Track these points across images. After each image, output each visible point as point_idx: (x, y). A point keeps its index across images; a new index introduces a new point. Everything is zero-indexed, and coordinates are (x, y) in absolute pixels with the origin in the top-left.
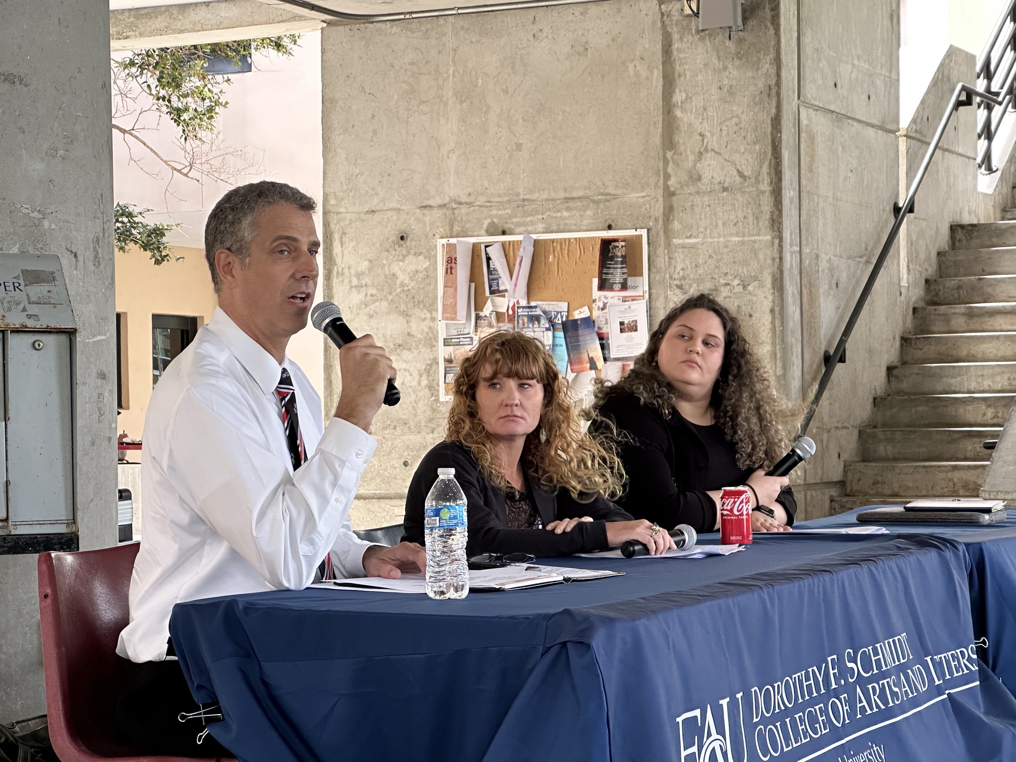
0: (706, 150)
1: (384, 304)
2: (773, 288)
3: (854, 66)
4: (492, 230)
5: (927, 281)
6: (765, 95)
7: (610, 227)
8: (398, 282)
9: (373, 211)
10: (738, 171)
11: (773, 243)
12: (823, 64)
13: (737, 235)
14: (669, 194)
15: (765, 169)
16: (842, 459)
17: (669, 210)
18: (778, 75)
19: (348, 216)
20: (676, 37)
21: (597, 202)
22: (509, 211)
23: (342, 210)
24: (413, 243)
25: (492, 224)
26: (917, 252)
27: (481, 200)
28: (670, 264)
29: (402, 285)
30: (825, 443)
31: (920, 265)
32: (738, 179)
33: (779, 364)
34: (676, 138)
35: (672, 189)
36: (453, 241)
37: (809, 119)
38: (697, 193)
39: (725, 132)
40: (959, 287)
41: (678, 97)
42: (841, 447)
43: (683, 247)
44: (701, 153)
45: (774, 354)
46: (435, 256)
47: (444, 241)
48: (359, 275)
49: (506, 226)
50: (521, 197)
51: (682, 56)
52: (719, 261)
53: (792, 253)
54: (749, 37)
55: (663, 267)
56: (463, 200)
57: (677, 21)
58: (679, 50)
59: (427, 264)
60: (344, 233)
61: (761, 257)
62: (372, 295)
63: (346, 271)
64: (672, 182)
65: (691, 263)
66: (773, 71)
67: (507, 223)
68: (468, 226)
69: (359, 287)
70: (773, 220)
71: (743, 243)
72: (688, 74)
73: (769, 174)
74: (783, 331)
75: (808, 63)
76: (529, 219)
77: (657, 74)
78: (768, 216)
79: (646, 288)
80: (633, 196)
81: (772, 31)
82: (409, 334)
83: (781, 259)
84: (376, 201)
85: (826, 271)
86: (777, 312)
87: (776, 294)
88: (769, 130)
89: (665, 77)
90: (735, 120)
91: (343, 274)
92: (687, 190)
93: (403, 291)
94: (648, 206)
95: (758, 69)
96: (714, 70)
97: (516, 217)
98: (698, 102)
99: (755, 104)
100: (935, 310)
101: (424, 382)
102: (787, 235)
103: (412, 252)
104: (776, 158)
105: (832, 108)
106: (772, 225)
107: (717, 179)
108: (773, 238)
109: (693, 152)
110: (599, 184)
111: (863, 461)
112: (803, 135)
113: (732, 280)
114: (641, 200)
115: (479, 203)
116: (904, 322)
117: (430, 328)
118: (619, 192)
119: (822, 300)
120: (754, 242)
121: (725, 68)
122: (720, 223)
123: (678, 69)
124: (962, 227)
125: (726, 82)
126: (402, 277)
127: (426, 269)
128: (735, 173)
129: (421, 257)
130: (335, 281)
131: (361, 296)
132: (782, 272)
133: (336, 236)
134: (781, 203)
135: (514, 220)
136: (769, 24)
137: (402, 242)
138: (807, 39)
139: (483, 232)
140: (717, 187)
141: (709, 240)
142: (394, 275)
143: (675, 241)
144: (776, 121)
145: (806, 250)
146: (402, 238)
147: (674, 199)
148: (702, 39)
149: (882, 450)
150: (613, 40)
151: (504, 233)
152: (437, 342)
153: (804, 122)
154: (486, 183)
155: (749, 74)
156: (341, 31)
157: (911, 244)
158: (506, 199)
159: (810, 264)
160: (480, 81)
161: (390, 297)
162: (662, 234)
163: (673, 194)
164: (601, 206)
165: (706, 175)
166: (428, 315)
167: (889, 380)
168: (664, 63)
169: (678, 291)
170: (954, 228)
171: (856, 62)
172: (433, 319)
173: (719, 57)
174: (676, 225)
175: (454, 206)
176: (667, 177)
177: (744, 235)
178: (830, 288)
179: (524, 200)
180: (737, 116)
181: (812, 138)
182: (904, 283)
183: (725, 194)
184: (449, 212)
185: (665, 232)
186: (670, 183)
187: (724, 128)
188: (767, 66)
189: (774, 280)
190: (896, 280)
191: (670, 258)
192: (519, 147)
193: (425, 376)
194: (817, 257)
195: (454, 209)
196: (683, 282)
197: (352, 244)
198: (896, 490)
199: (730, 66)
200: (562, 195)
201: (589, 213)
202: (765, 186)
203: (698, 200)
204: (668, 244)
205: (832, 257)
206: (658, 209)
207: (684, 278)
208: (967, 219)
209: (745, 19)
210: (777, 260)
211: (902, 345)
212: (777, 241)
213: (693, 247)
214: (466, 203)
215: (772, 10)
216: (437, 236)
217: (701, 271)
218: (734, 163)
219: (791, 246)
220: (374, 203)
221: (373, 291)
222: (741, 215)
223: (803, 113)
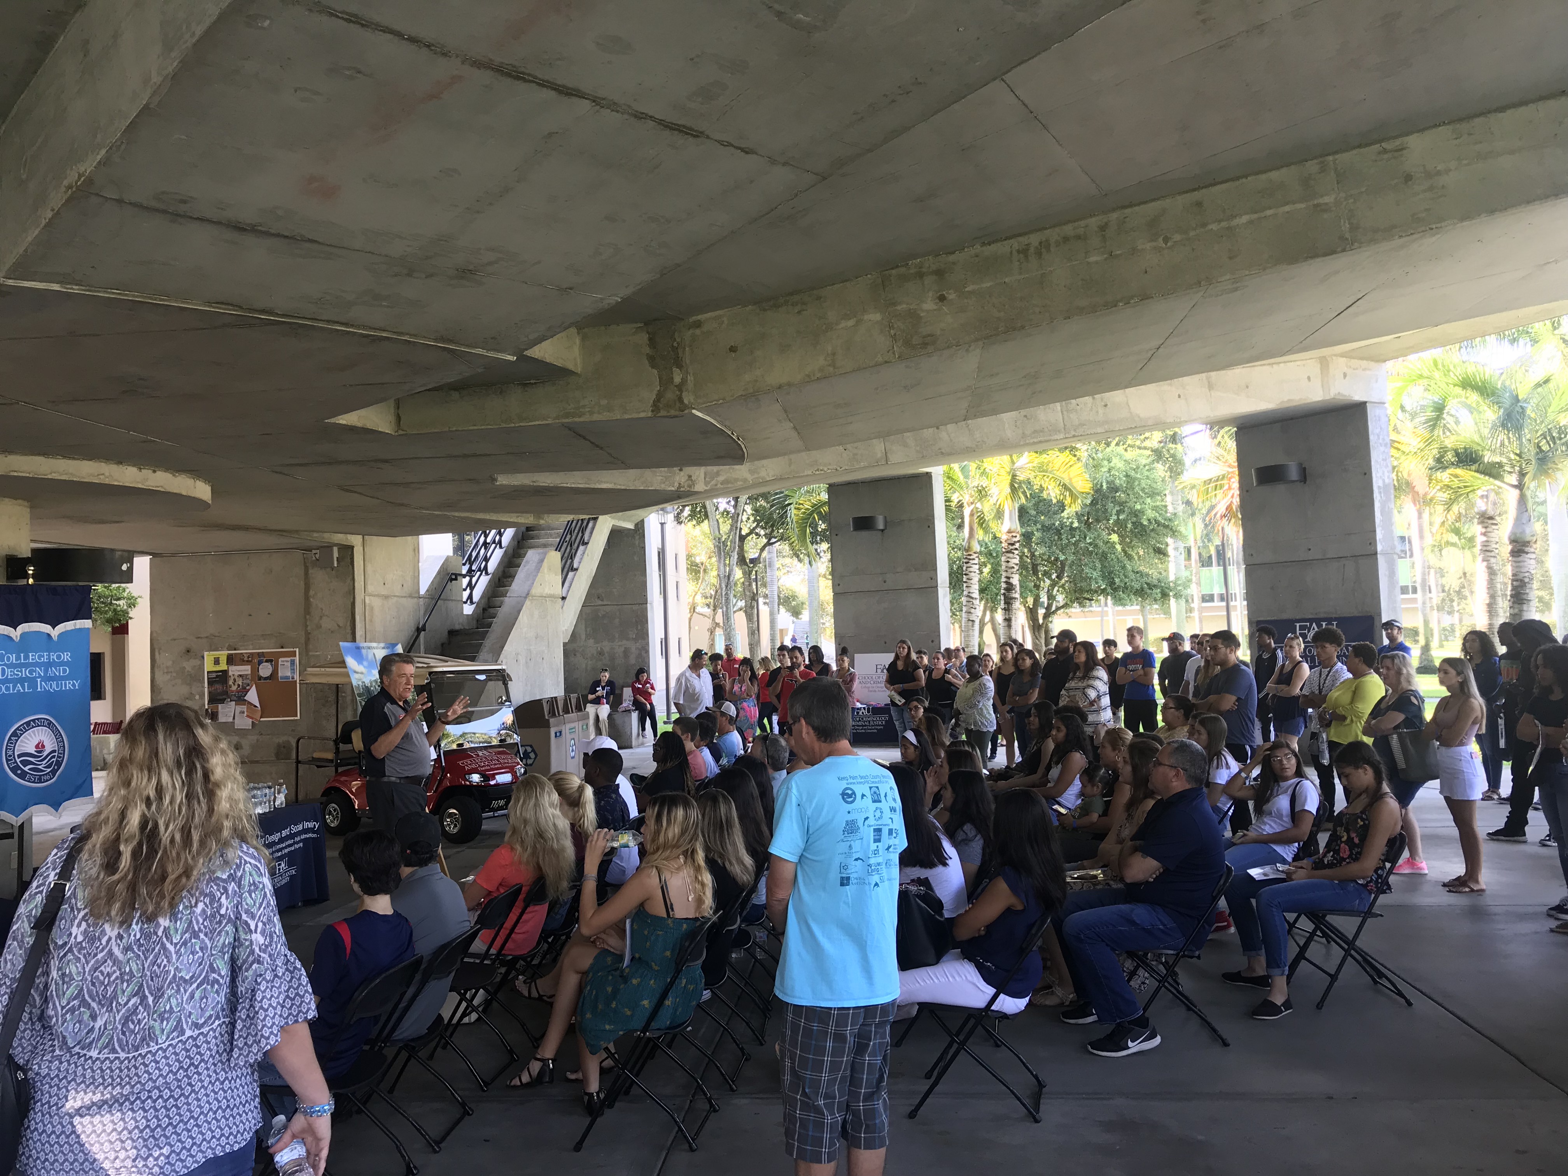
1: (179, 681)
3: (394, 574)
6: (348, 594)
7: (282, 648)
8: (186, 671)
9: (175, 639)
12: (378, 576)
13: (337, 651)
14: (308, 634)
15: (349, 623)
17: (308, 641)
18: (354, 585)
19: (162, 641)
20: (311, 568)
21: (276, 637)
22: (237, 640)
23: (159, 638)
24: (193, 654)
25: (229, 645)
27: (224, 635)
28: (308, 663)
29: (188, 672)
34: (310, 610)
35: (309, 631)
36: (211, 653)
37: (370, 600)
38: (320, 633)
39: (332, 608)
41: (312, 593)
43: (314, 656)
44: (321, 617)
46: (203, 659)
47: (207, 653)
48: (167, 667)
50: (243, 634)
51: (313, 576)
54: (342, 569)
56: (217, 634)
57: (311, 562)
58: (313, 573)
59: (199, 663)
60: (160, 649)
62: (173, 677)
63: (161, 666)
64: (309, 628)
66: (352, 584)
68: (219, 646)
69: (169, 673)
72: (315, 584)
73: (351, 626)
75: (369, 577)
76: (246, 643)
77: (302, 583)
80: (293, 634)
81: (352, 567)
82: (191, 693)
88: (351, 608)
89: (305, 584)
90: (336, 603)
91: (159, 667)
92: (315, 632)
93: (188, 674)
94: (298, 639)
95: (345, 583)
96: (328, 582)
97: (240, 642)
98: (320, 595)
99: (345, 597)
103: (192, 657)
104: (353, 619)
105: (383, 594)
109: (318, 616)
110: (277, 629)
112: (367, 608)
114: (296, 636)
115: (223, 637)
117: (201, 690)
118: (286, 632)
121: (332, 582)
122: (330, 646)
123: (311, 581)
124: (455, 631)
125: (332, 587)
126: (188, 668)
127: (199, 665)
128: (337, 625)
129: (196, 660)
130: (156, 670)
131: (169, 677)
133: (157, 651)
136: (351, 564)
137: (188, 653)
138: (369, 568)
139: (225, 649)
140: (329, 631)
141: (325, 653)
142: (184, 668)
143: (311, 654)
144: (354, 604)
146: (188, 651)
147: (310, 636)
148: (321, 570)
150: (283, 568)
151: (235, 650)
153: (367, 601)
154: (226, 628)
155: (341, 585)
156: (158, 560)
158: (235, 634)
160: (223, 583)
161: (182, 677)
162: (304, 650)
164: (279, 638)
165: (324, 626)
166: (200, 685)
168: (305, 579)
171: (395, 572)
172: (202, 687)
173: (329, 577)
174: (311, 646)
175: (212, 637)
176: (307, 626)
181: (372, 609)
183: (332, 634)
184: (210, 640)
185: (306, 650)
187: (332, 606)
188: (350, 581)
191: (308, 661)
192: (241, 612)
195: (212, 639)
197: (165, 654)
200: (261, 633)
201: (273, 641)
202: (349, 631)
203: (320, 636)
204: (308, 655)
206: (303, 640)
209: (339, 562)
213: (318, 656)
214: (218, 636)
215: (351, 558)
218: (336, 621)
220: (175, 635)
221: (174, 674)
223: (367, 599)
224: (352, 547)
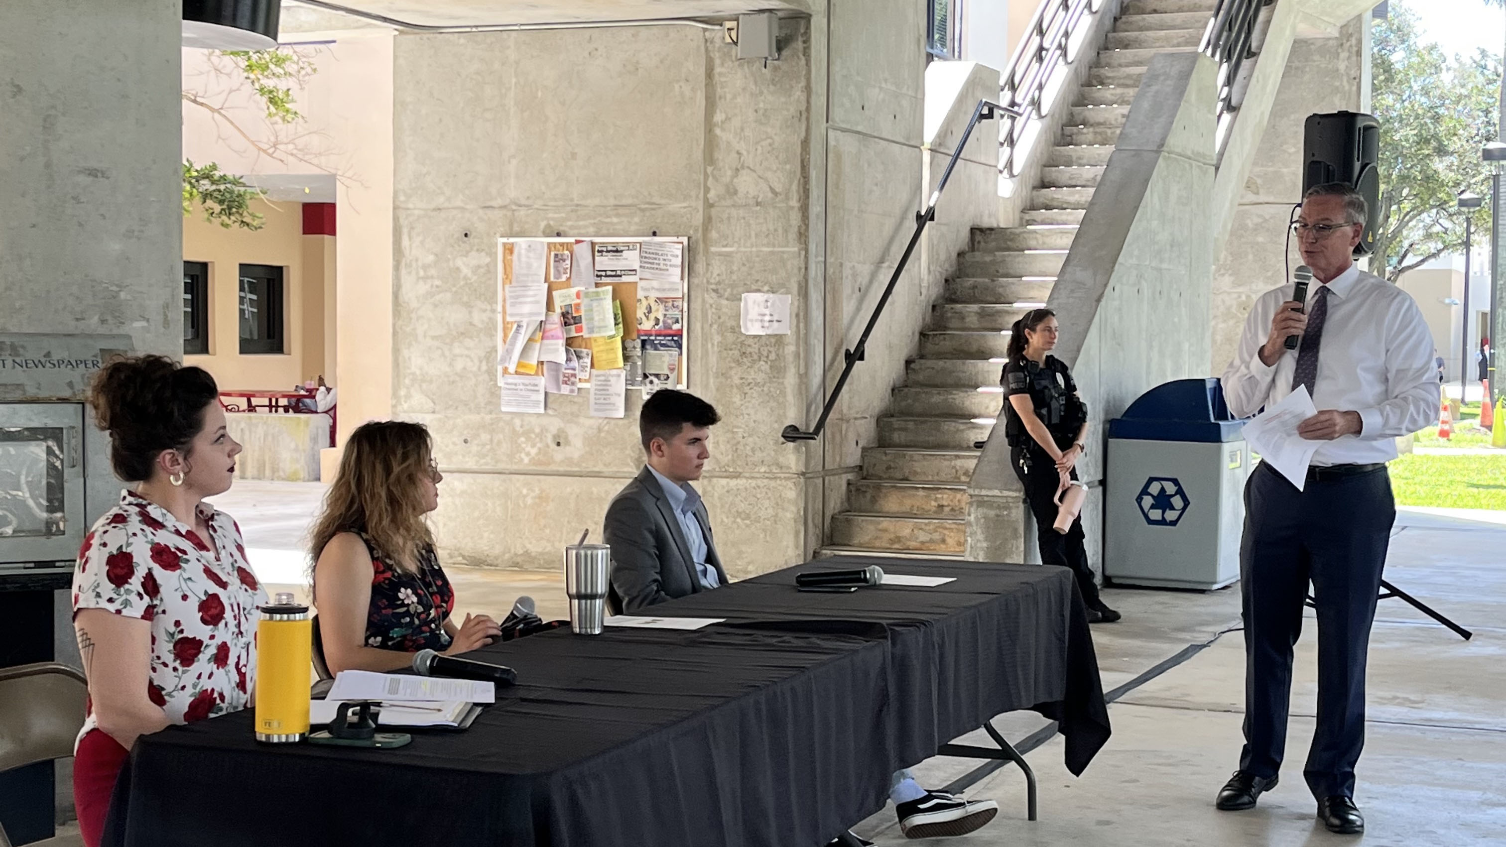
0: (743, 167)
1: (448, 295)
2: (799, 295)
3: (881, 88)
4: (548, 231)
5: (947, 281)
6: (796, 120)
7: (654, 234)
8: (462, 275)
9: (439, 209)
10: (770, 187)
11: (800, 254)
12: (852, 89)
13: (768, 245)
14: (709, 205)
15: (794, 187)
16: (860, 446)
17: (708, 221)
18: (808, 102)
19: (417, 212)
20: (717, 62)
21: (643, 210)
22: (563, 215)
23: (411, 206)
24: (476, 241)
25: (548, 226)
26: (938, 254)
27: (538, 204)
28: (707, 270)
29: (466, 278)
30: (844, 432)
31: (940, 266)
32: (770, 195)
33: (802, 362)
34: (716, 155)
35: (711, 201)
36: (512, 240)
37: (837, 140)
38: (733, 206)
39: (759, 151)
40: (974, 287)
41: (719, 117)
42: (859, 435)
43: (720, 254)
44: (737, 170)
45: (797, 355)
46: (496, 253)
47: (505, 240)
48: (425, 267)
49: (561, 229)
50: (576, 202)
51: (723, 79)
52: (751, 268)
53: (817, 263)
54: (784, 66)
55: (702, 273)
56: (523, 201)
57: (719, 48)
58: (720, 74)
59: (488, 260)
60: (412, 228)
61: (789, 266)
62: (437, 287)
63: (414, 265)
64: (712, 195)
65: (726, 270)
66: (803, 98)
67: (561, 225)
68: (526, 226)
69: (425, 278)
70: (800, 233)
71: (772, 253)
72: (729, 96)
73: (798, 192)
74: (806, 334)
75: (836, 87)
76: (581, 223)
77: (700, 96)
78: (796, 229)
79: (686, 291)
80: (676, 206)
81: (803, 62)
82: (471, 324)
83: (806, 268)
84: (442, 199)
85: (850, 277)
86: (801, 317)
87: (801, 300)
88: (799, 151)
89: (707, 98)
90: (769, 141)
91: (411, 266)
92: (723, 203)
93: (466, 284)
94: (689, 216)
95: (790, 96)
96: (752, 94)
97: (570, 220)
98: (736, 122)
99: (787, 127)
100: (952, 308)
101: (484, 367)
102: (812, 248)
103: (475, 248)
104: (805, 178)
105: (859, 128)
106: (800, 239)
107: (752, 193)
108: (800, 250)
109: (730, 168)
110: (646, 194)
111: (879, 447)
112: (830, 156)
113: (762, 286)
114: (683, 210)
115: (536, 206)
116: (924, 319)
117: (490, 319)
118: (663, 201)
119: (844, 304)
120: (783, 252)
121: (761, 93)
122: (753, 234)
123: (719, 91)
124: (982, 230)
125: (761, 105)
126: (466, 271)
127: (487, 265)
128: (768, 189)
129: (483, 254)
130: (403, 271)
131: (428, 287)
132: (807, 281)
133: (405, 231)
134: (808, 218)
135: (569, 223)
136: (801, 56)
137: (466, 239)
138: (836, 68)
139: (540, 233)
140: (752, 202)
141: (743, 249)
142: (458, 269)
143: (713, 249)
144: (805, 143)
145: (830, 260)
146: (466, 235)
147: (712, 210)
148: (741, 65)
149: (897, 437)
150: (662, 62)
151: (558, 235)
152: (496, 331)
153: (832, 143)
154: (543, 188)
155: (783, 99)
156: (411, 39)
157: (932, 247)
158: (561, 203)
159: (834, 273)
160: (540, 94)
161: (454, 289)
162: (701, 242)
163: (712, 206)
164: (648, 214)
165: (742, 190)
166: (489, 307)
167: (907, 373)
168: (706, 85)
169: (714, 295)
170: (974, 230)
171: (883, 85)
172: (494, 311)
173: (756, 83)
174: (714, 235)
175: (514, 207)
176: (707, 190)
177: (774, 246)
178: (853, 292)
179: (577, 205)
180: (771, 138)
181: (839, 157)
182: (925, 284)
183: (759, 208)
184: (509, 214)
185: (705, 241)
186: (709, 196)
187: (759, 148)
188: (798, 94)
189: (800, 287)
190: (917, 282)
191: (708, 265)
192: (574, 156)
193: (484, 363)
194: (841, 265)
195: (514, 210)
196: (719, 287)
197: (420, 238)
198: (906, 474)
199: (765, 91)
200: (612, 202)
201: (636, 220)
202: (794, 203)
203: (734, 212)
204: (706, 251)
205: (856, 264)
206: (698, 219)
207: (719, 283)
208: (986, 222)
209: (779, 49)
210: (803, 270)
211: (920, 339)
212: (803, 253)
213: (728, 255)
214: (525, 206)
215: (804, 42)
216: (498, 235)
217: (734, 277)
218: (766, 180)
219: (816, 257)
220: (440, 201)
221: (437, 282)
222: (772, 228)
223: (831, 133)
224: (807, 17)
